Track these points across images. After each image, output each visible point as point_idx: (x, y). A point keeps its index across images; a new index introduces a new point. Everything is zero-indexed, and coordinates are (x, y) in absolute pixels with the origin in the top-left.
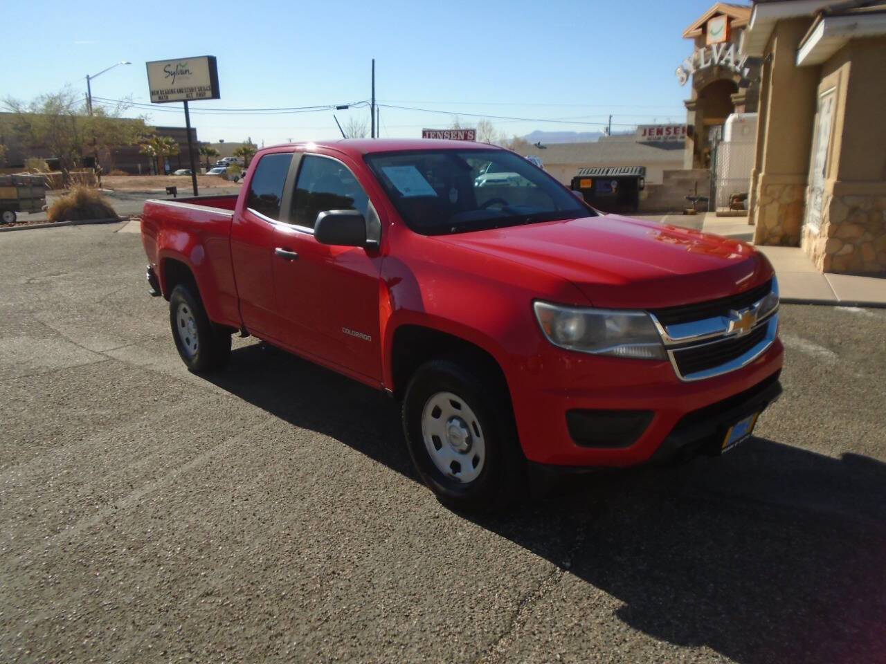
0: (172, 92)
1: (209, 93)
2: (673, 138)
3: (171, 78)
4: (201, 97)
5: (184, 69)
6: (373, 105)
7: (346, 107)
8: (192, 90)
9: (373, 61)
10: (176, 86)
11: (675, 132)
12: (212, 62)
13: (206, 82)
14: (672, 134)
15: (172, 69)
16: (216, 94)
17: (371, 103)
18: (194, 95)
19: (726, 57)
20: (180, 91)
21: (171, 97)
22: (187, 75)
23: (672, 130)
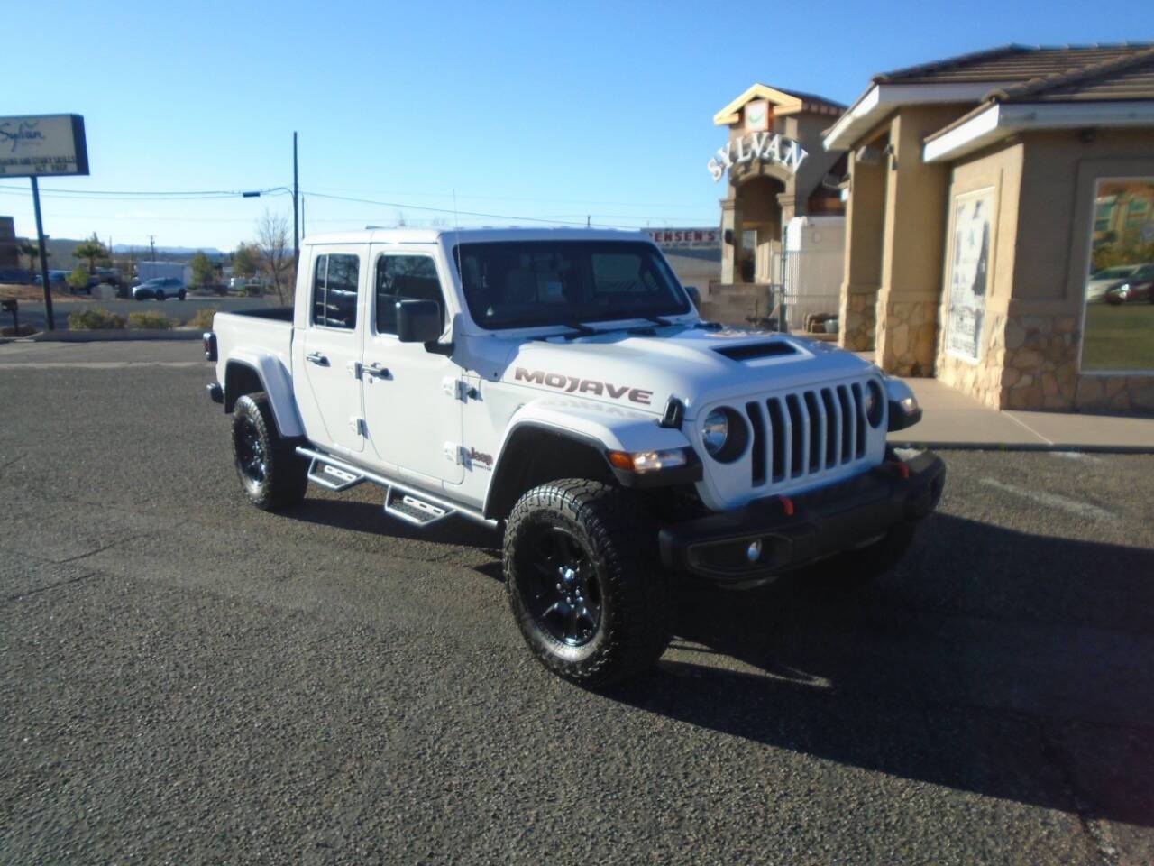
0: (12, 162)
1: (73, 167)
2: (684, 245)
3: (11, 142)
4: (60, 169)
5: (33, 131)
6: (296, 192)
7: (257, 194)
8: (44, 161)
9: (295, 134)
10: (20, 154)
11: (686, 238)
12: (77, 123)
13: (68, 150)
14: (683, 240)
15: (13, 130)
16: (83, 168)
17: (293, 189)
18: (49, 168)
19: (770, 149)
20: (26, 162)
21: (9, 169)
22: (37, 139)
23: (683, 236)
